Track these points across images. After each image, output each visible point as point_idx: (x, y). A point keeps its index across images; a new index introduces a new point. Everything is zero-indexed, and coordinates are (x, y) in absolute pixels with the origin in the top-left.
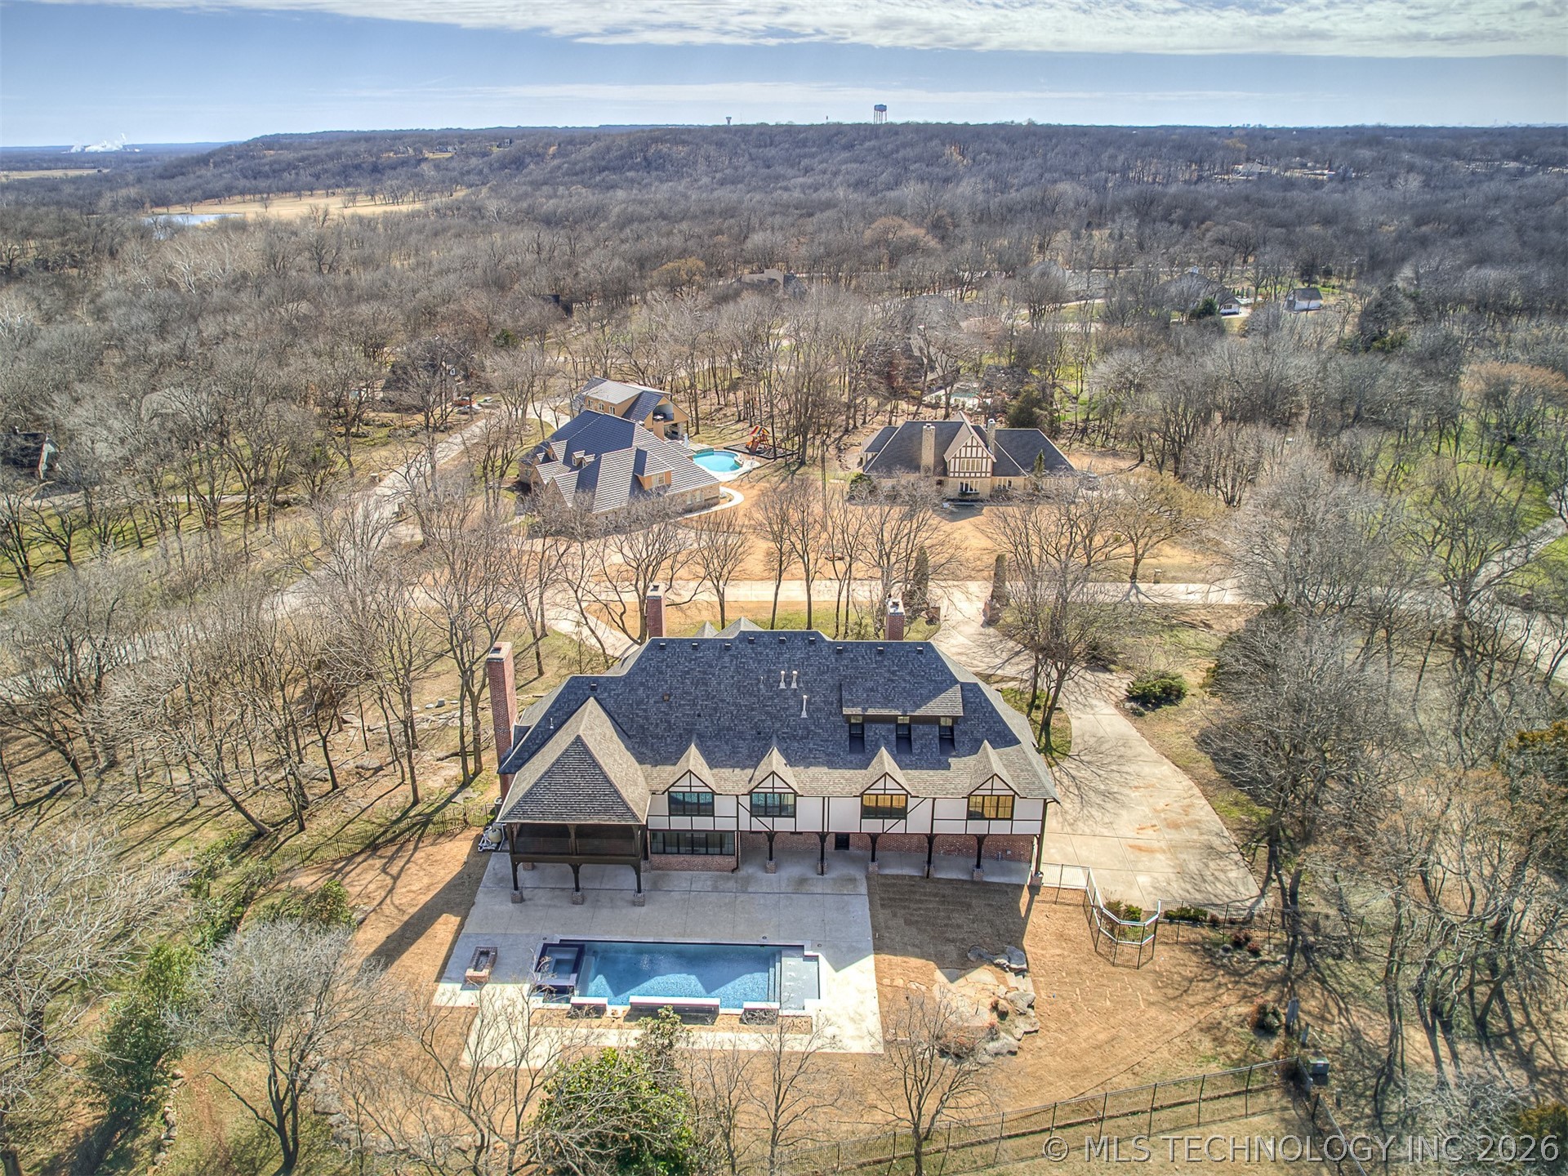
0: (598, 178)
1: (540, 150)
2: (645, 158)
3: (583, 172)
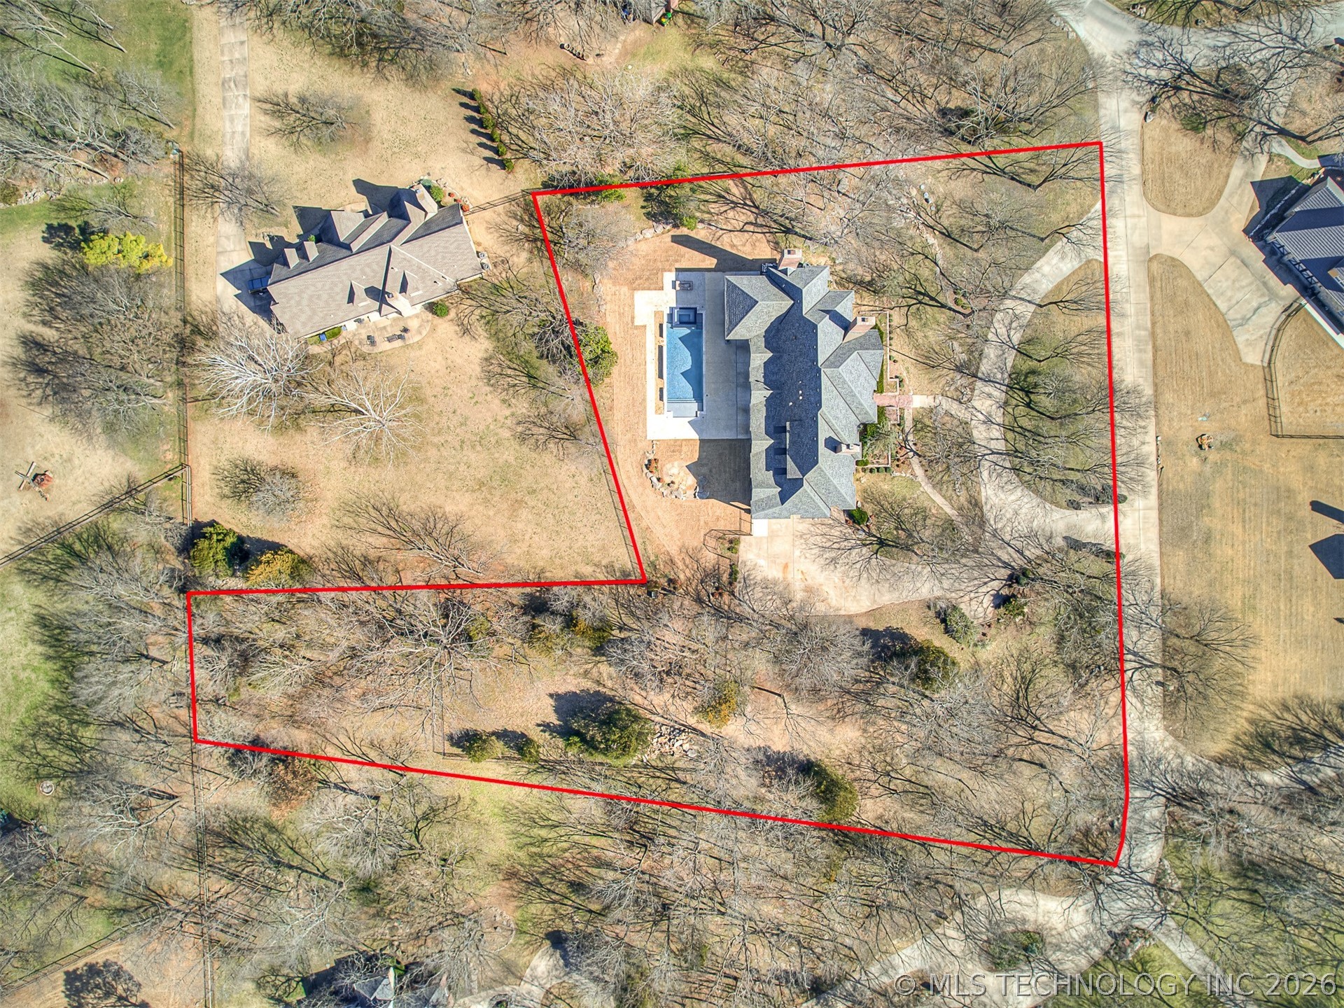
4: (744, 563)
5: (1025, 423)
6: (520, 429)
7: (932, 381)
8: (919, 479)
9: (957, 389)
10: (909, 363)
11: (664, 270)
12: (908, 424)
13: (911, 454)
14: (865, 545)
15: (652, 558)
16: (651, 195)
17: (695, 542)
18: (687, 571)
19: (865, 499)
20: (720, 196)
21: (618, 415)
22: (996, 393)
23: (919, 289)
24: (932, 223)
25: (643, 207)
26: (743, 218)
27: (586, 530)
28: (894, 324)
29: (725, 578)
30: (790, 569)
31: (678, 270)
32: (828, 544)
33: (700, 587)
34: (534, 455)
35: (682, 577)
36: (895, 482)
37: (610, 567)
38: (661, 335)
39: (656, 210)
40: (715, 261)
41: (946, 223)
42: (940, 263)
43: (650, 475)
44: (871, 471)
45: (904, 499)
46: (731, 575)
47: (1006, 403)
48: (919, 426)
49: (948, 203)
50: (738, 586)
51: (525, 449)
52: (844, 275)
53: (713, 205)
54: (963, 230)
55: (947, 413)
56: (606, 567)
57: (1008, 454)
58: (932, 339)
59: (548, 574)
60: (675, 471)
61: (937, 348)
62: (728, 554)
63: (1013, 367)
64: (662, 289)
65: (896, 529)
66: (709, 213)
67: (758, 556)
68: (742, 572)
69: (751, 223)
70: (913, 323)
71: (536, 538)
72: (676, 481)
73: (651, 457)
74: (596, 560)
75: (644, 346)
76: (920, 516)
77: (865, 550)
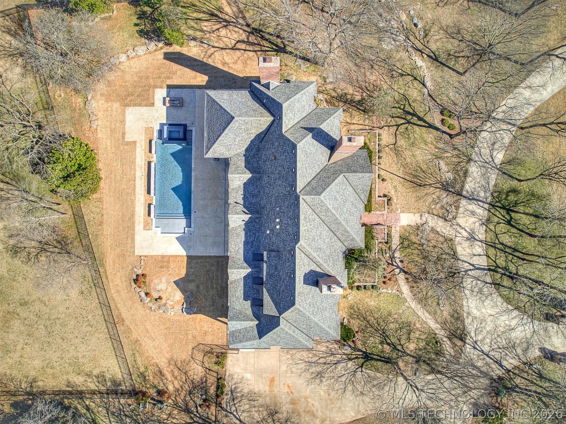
4: (231, 376)
5: (506, 239)
6: (12, 242)
7: (418, 199)
8: (405, 295)
9: (442, 207)
10: (397, 181)
11: (156, 87)
12: (396, 242)
13: (397, 271)
14: (350, 359)
15: (142, 369)
16: (144, 13)
17: (183, 355)
18: (176, 383)
19: (351, 316)
20: (212, 15)
21: (108, 230)
22: (480, 211)
23: (408, 108)
24: (420, 46)
25: (136, 25)
26: (235, 36)
27: (77, 341)
28: (383, 143)
29: (212, 390)
30: (276, 383)
31: (169, 87)
32: (314, 360)
33: (188, 398)
34: (26, 268)
35: (171, 388)
36: (381, 298)
37: (100, 377)
38: (150, 151)
39: (149, 27)
40: (206, 78)
41: (433, 46)
42: (428, 84)
43: (138, 290)
44: (358, 288)
45: (390, 314)
46: (218, 388)
47: (488, 220)
48: (406, 243)
49: (435, 28)
50: (225, 399)
51: (17, 262)
52: (334, 94)
53: (206, 24)
54: (449, 55)
55: (433, 230)
56: (97, 377)
57: (489, 270)
58: (420, 158)
59: (40, 384)
60: (162, 286)
61: (424, 167)
62: (216, 368)
63: (495, 186)
64: (153, 104)
65: (382, 343)
66: (202, 31)
67: (245, 370)
68: (229, 385)
69: (243, 42)
70: (402, 142)
71: (28, 348)
72: (164, 296)
73: (140, 272)
74: (87, 370)
75: (134, 162)
76: (404, 330)
77: (350, 364)
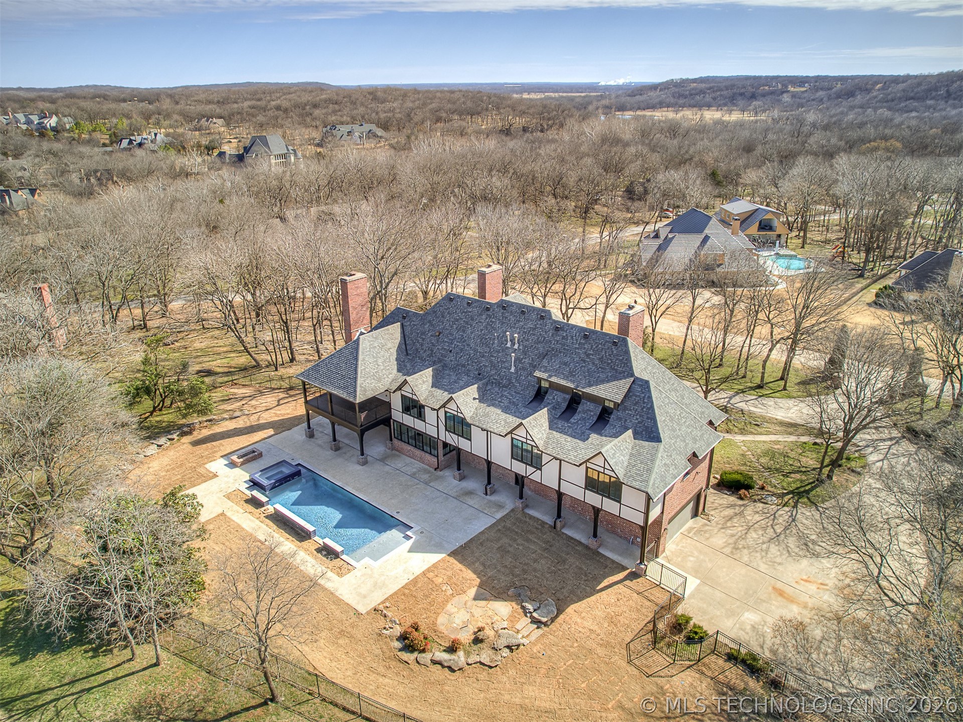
0: (903, 104)
1: (869, 87)
2: (948, 91)
3: (893, 100)
64: (215, 476)
73: (398, 630)
